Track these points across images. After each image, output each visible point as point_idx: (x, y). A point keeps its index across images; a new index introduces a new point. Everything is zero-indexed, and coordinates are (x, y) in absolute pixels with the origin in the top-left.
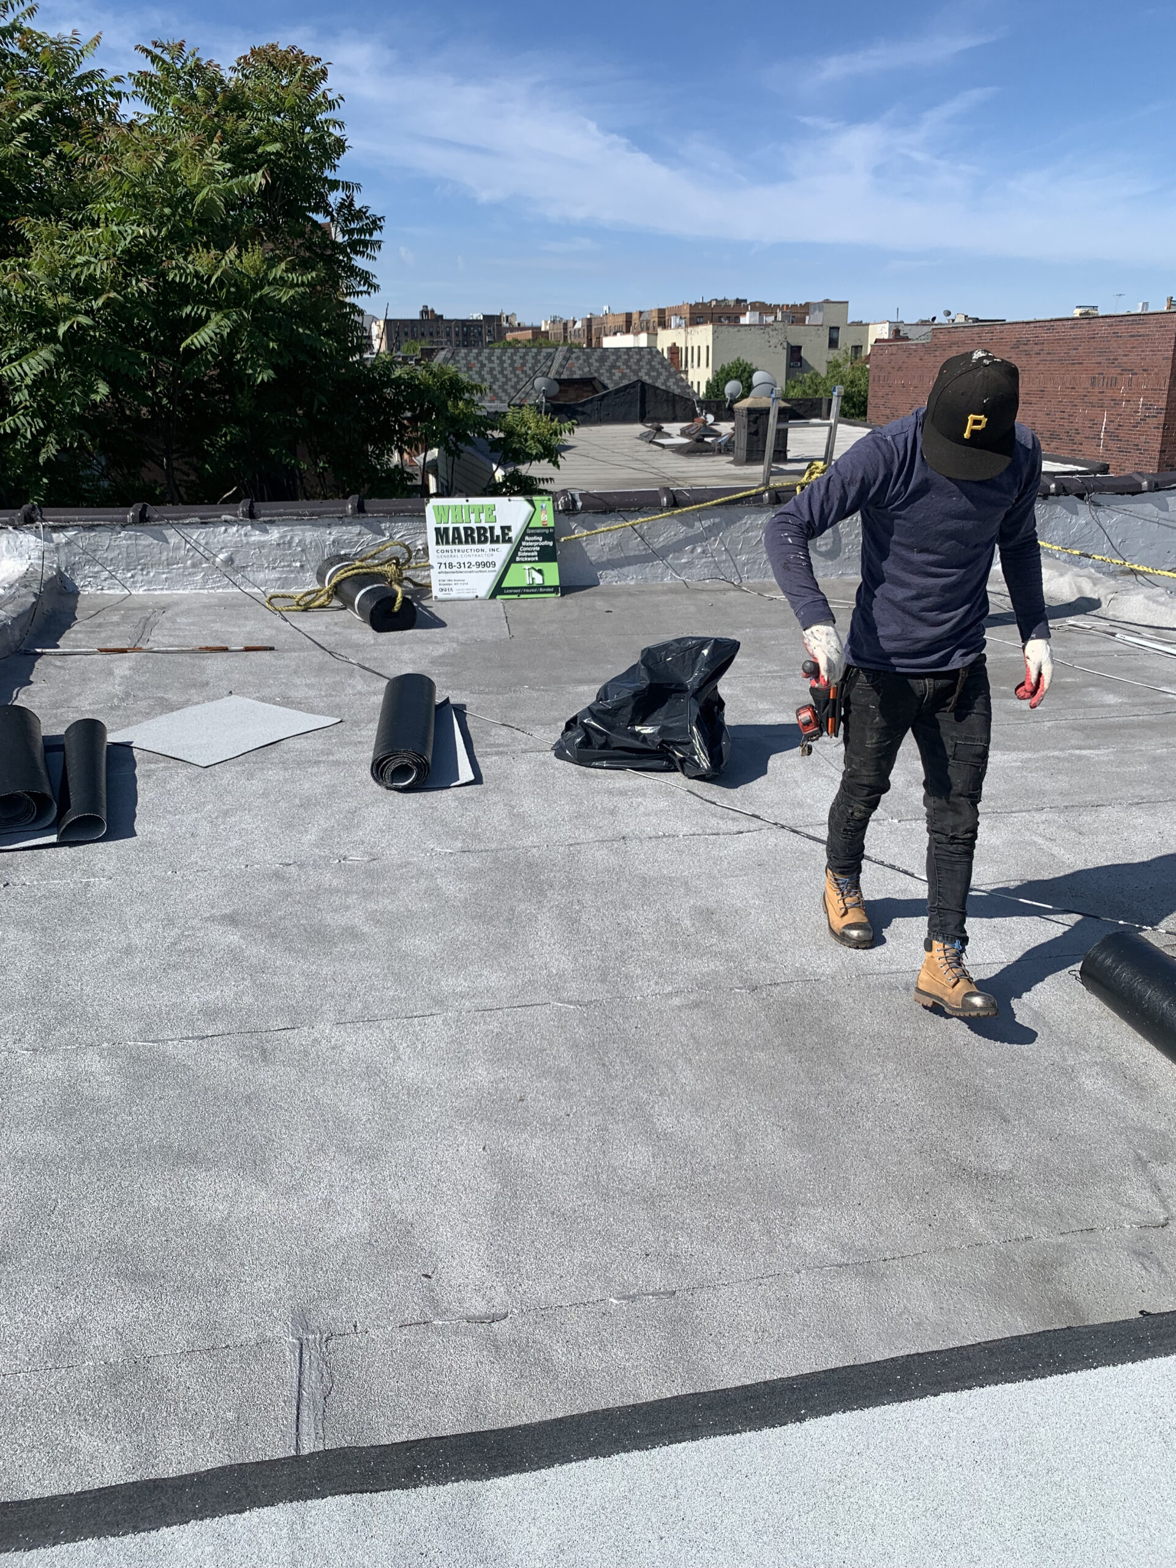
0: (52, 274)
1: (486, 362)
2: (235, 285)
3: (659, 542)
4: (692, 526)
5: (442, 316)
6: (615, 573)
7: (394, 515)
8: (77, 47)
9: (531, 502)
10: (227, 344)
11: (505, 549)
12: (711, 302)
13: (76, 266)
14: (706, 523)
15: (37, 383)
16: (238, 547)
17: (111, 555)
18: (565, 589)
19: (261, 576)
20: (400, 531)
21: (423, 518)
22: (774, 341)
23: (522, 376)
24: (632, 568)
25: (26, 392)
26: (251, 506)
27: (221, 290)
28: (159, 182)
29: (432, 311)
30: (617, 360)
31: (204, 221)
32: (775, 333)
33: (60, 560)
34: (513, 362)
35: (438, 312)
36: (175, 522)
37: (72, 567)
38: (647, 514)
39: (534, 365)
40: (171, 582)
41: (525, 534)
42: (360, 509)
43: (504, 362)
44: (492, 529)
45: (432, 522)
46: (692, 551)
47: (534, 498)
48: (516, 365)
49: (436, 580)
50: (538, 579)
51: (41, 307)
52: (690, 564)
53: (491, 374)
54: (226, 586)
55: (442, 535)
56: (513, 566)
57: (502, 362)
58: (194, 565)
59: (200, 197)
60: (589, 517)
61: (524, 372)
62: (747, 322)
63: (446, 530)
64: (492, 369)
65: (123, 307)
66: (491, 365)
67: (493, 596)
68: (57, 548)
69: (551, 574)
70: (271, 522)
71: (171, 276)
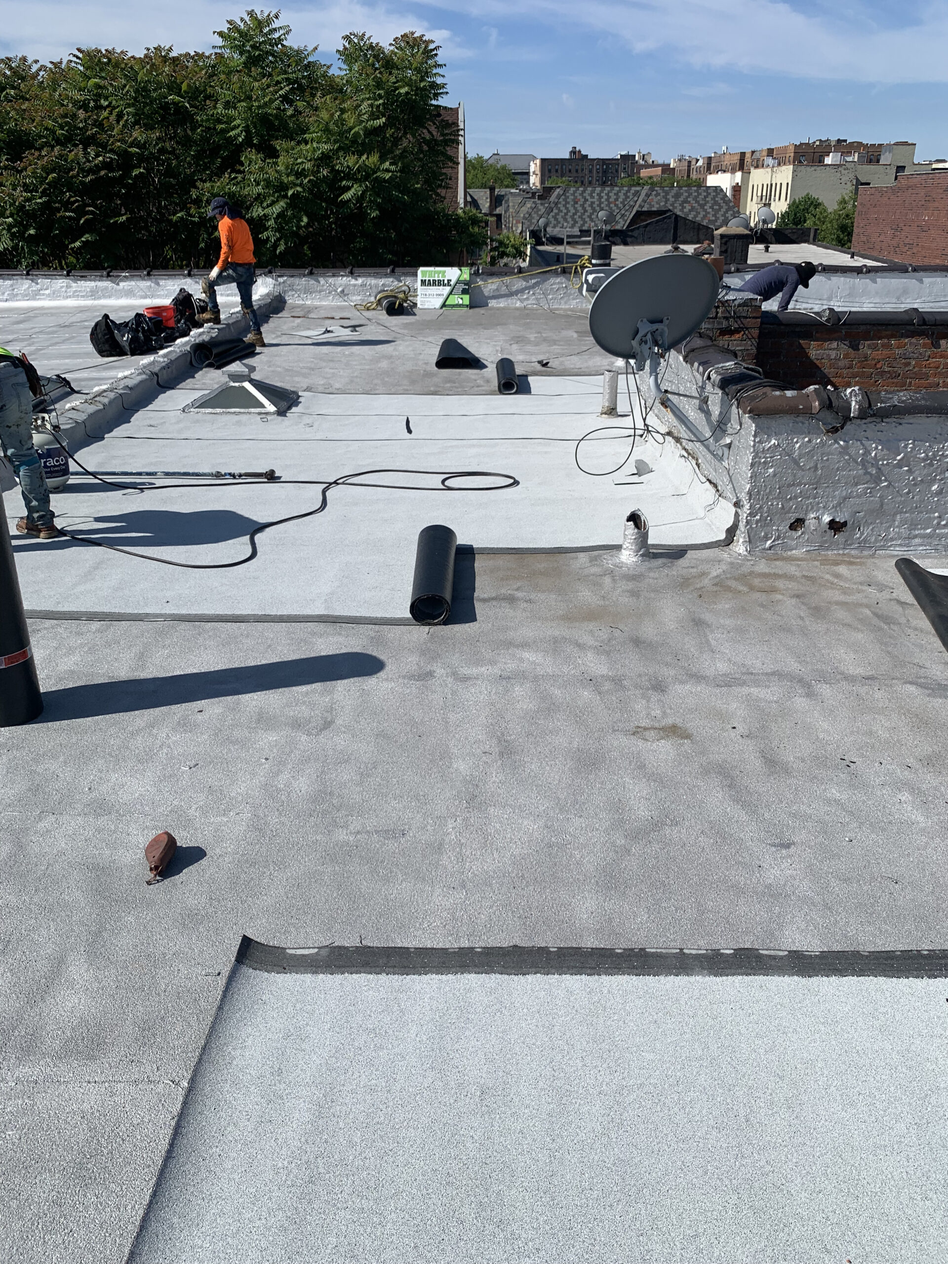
0: (287, 168)
1: (588, 197)
2: (365, 171)
3: (514, 288)
4: (528, 282)
5: (587, 156)
6: (495, 301)
7: (406, 274)
8: (306, 53)
9: (461, 270)
10: (360, 199)
11: (447, 289)
12: (815, 142)
13: (297, 164)
14: (533, 281)
15: (279, 215)
16: (347, 286)
17: (299, 287)
18: (471, 306)
19: (354, 298)
20: (409, 281)
21: (416, 276)
22: (844, 179)
23: (614, 208)
24: (503, 299)
25: (273, 220)
26: (352, 270)
27: (359, 173)
28: (336, 124)
29: (580, 151)
30: (688, 197)
31: (354, 141)
32: (846, 171)
33: (278, 290)
34: (609, 197)
35: (583, 153)
36: (324, 275)
37: (285, 292)
38: (509, 276)
39: (624, 200)
40: (321, 299)
41: (457, 283)
42: (393, 271)
43: (602, 197)
44: (444, 280)
45: (420, 277)
46: (529, 292)
47: (462, 268)
48: (611, 200)
49: (419, 301)
50: (461, 302)
51: (282, 183)
52: (527, 299)
53: (592, 207)
54: (341, 302)
55: (423, 282)
56: (451, 296)
57: (600, 197)
58: (329, 293)
59: (352, 132)
60: (485, 277)
61: (616, 205)
62: (830, 163)
63: (425, 280)
64: (593, 203)
65: (316, 182)
66: (592, 200)
67: (441, 308)
68: (280, 284)
69: (466, 299)
70: (359, 276)
71: (337, 168)
